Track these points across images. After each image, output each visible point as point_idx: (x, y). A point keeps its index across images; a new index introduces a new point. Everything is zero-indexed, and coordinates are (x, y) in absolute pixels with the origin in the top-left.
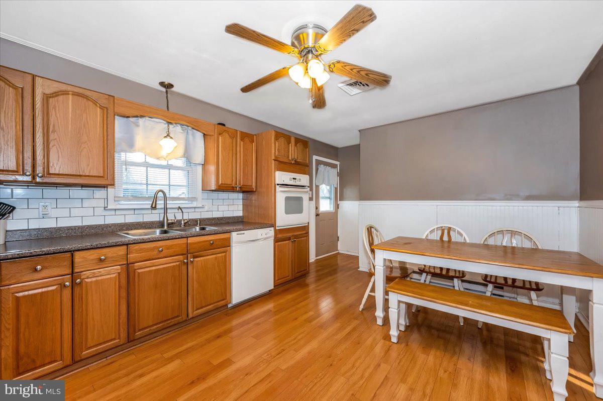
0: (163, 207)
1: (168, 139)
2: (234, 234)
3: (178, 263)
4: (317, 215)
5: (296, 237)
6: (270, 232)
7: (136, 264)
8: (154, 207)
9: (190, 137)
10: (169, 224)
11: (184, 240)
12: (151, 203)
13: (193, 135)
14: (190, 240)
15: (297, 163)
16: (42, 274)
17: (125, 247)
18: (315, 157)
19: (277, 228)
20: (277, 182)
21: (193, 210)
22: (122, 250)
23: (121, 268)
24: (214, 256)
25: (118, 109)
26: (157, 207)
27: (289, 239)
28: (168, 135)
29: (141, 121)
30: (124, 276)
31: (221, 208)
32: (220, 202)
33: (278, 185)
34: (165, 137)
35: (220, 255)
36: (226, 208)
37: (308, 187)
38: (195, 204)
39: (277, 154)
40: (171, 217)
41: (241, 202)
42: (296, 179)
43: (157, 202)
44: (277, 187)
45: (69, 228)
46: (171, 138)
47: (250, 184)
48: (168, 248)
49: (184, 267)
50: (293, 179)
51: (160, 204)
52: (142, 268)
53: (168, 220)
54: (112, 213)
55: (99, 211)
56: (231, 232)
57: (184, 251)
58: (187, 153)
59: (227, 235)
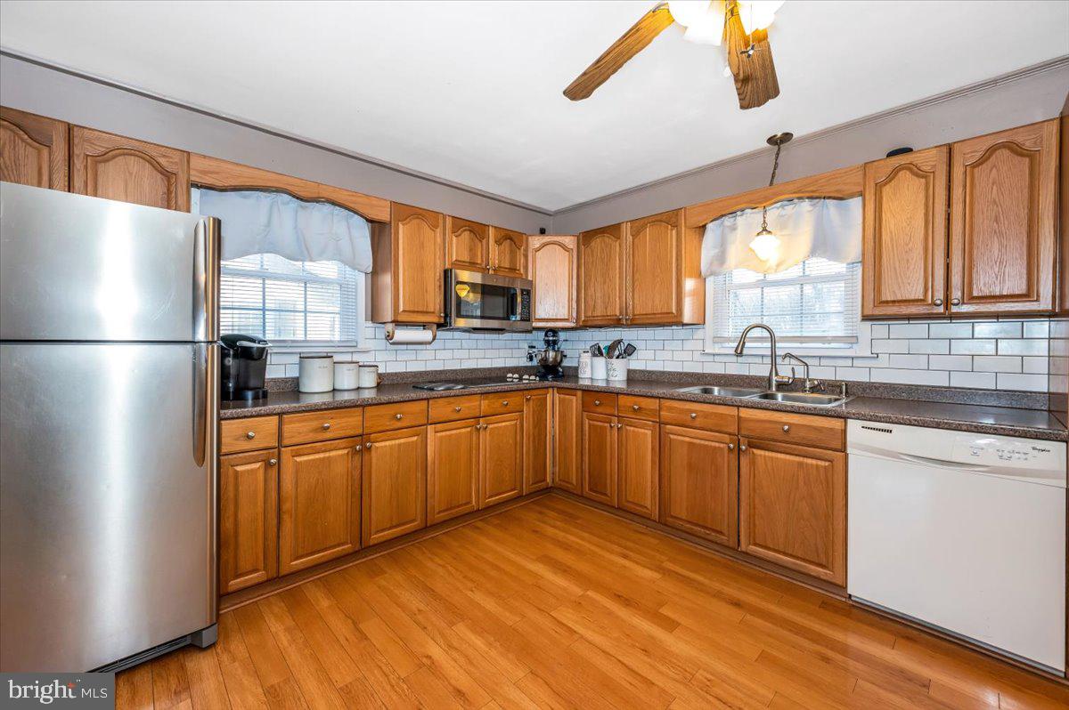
0: (770, 353)
1: (765, 236)
2: (854, 427)
3: (724, 446)
7: (668, 426)
8: (739, 353)
9: (832, 213)
11: (733, 411)
12: (735, 345)
13: (840, 210)
14: (745, 413)
16: (600, 410)
17: (657, 401)
21: (849, 363)
22: (653, 404)
23: (654, 426)
24: (798, 459)
26: (744, 352)
28: (765, 230)
29: (739, 218)
30: (656, 436)
34: (759, 234)
35: (815, 461)
38: (853, 351)
40: (785, 372)
43: (747, 345)
46: (769, 232)
48: (706, 415)
49: (734, 457)
51: (754, 347)
53: (777, 374)
54: (711, 358)
55: (697, 356)
56: (845, 418)
57: (734, 429)
58: (823, 245)
59: (836, 424)
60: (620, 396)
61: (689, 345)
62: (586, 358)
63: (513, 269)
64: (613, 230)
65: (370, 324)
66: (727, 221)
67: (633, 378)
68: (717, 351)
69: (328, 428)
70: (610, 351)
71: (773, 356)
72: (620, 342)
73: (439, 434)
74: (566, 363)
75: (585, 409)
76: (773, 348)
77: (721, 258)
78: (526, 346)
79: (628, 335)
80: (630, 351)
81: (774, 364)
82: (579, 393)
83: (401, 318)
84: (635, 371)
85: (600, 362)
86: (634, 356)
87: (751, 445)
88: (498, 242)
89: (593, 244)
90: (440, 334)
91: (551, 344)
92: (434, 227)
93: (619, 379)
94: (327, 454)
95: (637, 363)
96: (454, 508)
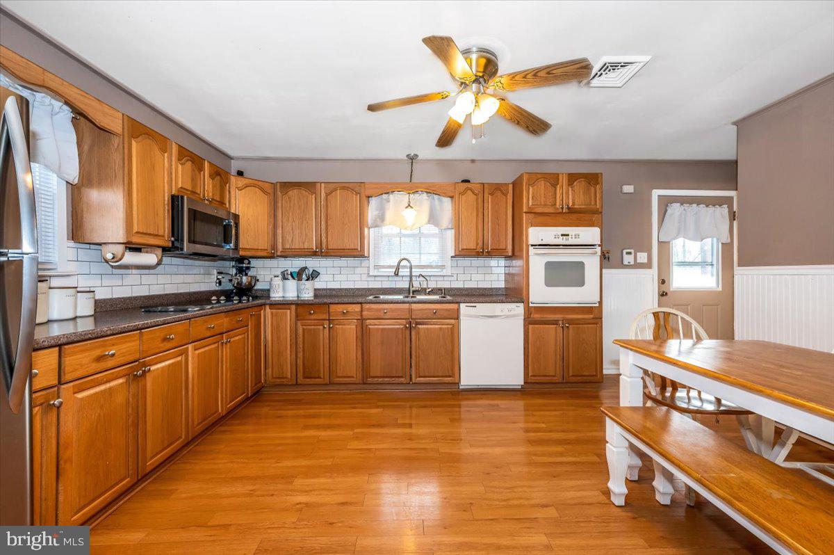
0: (409, 274)
1: (409, 209)
2: (462, 306)
3: (402, 326)
4: (663, 294)
5: (571, 322)
6: (519, 309)
7: (368, 321)
8: (396, 274)
9: (437, 202)
10: (414, 292)
11: (407, 306)
12: (394, 270)
13: (440, 201)
14: (414, 306)
15: (571, 211)
16: (312, 317)
17: (360, 305)
18: (656, 193)
19: (531, 305)
20: (531, 242)
21: (442, 278)
22: (357, 308)
23: (358, 322)
24: (439, 326)
25: (368, 192)
26: (400, 274)
27: (555, 322)
28: (409, 205)
29: (391, 196)
30: (359, 328)
31: (475, 277)
32: (473, 271)
33: (532, 245)
34: (406, 208)
35: (446, 326)
36: (480, 277)
37: (599, 245)
38: (444, 272)
39: (531, 204)
40: (416, 285)
41: (502, 270)
42: (568, 235)
43: (400, 270)
44: (531, 248)
45: (346, 289)
46: (412, 207)
47: (504, 247)
48: (392, 310)
49: (408, 332)
50: (562, 235)
51: (404, 272)
52: (373, 325)
53: (412, 286)
54: (373, 279)
55: (364, 277)
56: (458, 303)
57: (407, 316)
58: (433, 219)
59: (454, 306)
60: (331, 306)
61: (358, 270)
62: (278, 282)
63: (222, 203)
64: (310, 186)
65: (72, 244)
66: (385, 196)
67: (318, 293)
68: (376, 274)
69: (113, 355)
70: (298, 275)
71: (411, 276)
72: (306, 268)
73: (197, 352)
74: (259, 286)
75: (299, 318)
76: (411, 272)
77: (381, 218)
78: (215, 272)
79: (312, 263)
80: (314, 275)
81: (411, 280)
82: (293, 307)
83: (137, 239)
84: (319, 290)
85: (292, 284)
86: (318, 279)
87: (417, 324)
88: (211, 176)
89: (290, 193)
90: (166, 260)
91: (241, 271)
92: (164, 150)
93: (308, 295)
94: (108, 385)
95: (320, 284)
96: (209, 417)
